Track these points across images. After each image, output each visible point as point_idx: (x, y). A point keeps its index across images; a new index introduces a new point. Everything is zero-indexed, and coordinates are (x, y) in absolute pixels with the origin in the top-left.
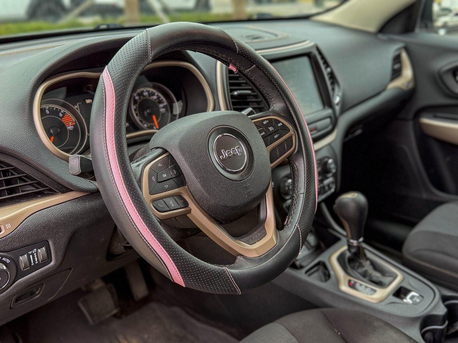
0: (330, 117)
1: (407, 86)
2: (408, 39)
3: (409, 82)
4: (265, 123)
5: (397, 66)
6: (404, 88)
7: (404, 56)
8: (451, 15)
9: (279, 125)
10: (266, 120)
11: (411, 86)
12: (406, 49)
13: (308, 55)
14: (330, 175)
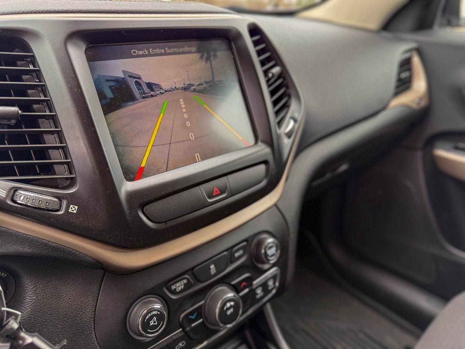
0: (265, 163)
1: (419, 104)
2: (423, 37)
3: (421, 99)
5: (404, 75)
6: (414, 106)
7: (416, 61)
11: (424, 103)
12: (419, 51)
14: (266, 266)
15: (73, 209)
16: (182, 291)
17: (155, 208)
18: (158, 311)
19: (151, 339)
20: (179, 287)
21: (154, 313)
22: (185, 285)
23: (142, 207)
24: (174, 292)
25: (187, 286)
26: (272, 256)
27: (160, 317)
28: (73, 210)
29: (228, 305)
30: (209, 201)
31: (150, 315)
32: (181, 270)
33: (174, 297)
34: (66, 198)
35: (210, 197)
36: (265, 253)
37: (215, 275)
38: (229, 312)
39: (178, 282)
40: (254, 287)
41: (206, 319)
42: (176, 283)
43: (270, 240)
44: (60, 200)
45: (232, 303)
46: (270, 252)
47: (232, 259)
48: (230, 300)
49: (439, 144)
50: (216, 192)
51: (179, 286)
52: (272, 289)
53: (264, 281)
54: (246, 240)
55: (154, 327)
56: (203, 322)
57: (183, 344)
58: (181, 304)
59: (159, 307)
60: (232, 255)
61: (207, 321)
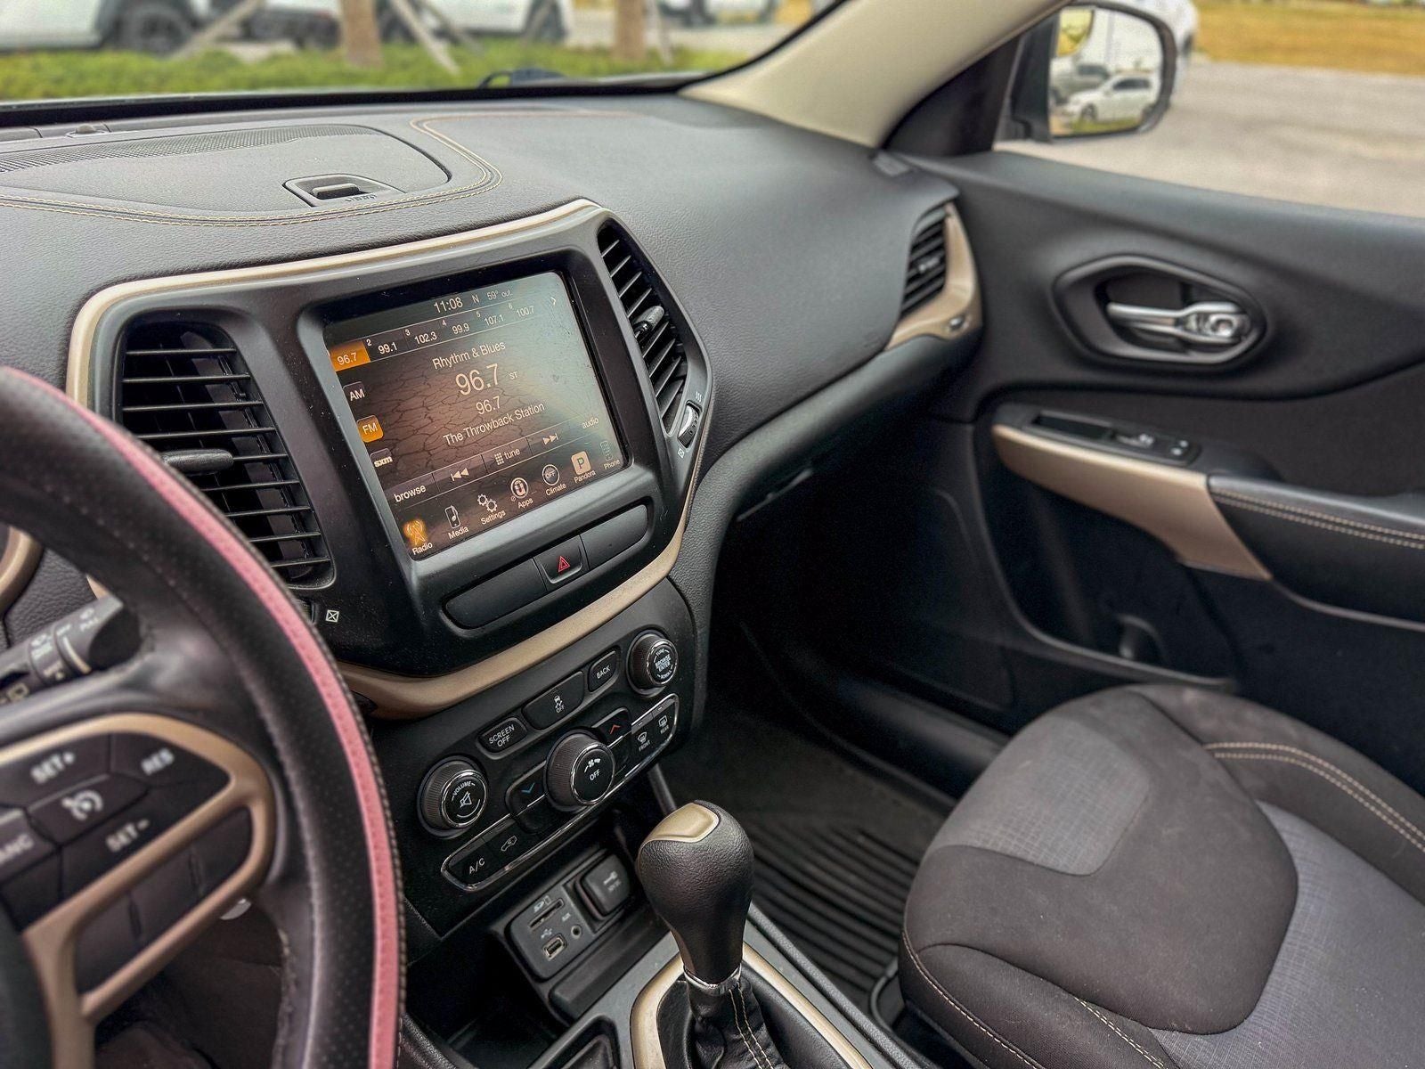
0: (646, 501)
1: (959, 326)
3: (962, 316)
4: (42, 773)
5: (924, 266)
6: (947, 333)
8: (1108, 85)
9: (151, 765)
10: (59, 750)
11: (970, 324)
12: (960, 203)
13: (561, 263)
14: (655, 692)
15: (332, 616)
16: (508, 745)
17: (464, 602)
18: (472, 781)
19: (464, 831)
20: (501, 739)
21: (466, 784)
22: (512, 734)
23: (443, 601)
24: (494, 749)
25: (517, 737)
26: (664, 672)
27: (476, 792)
28: (332, 619)
29: (591, 763)
30: (553, 582)
31: (459, 789)
32: (501, 710)
33: (495, 758)
34: (317, 600)
35: (554, 574)
36: (652, 666)
37: (564, 714)
38: (593, 776)
39: (499, 730)
40: (633, 731)
41: (551, 793)
42: (496, 732)
43: (661, 642)
44: (309, 603)
45: (598, 761)
46: (661, 665)
47: (592, 684)
48: (592, 756)
49: (1006, 410)
50: (564, 565)
51: (502, 737)
52: (667, 733)
53: (650, 718)
54: (615, 647)
55: (468, 809)
56: (545, 798)
57: (513, 840)
58: (507, 767)
59: (471, 774)
60: (590, 676)
61: (552, 798)
